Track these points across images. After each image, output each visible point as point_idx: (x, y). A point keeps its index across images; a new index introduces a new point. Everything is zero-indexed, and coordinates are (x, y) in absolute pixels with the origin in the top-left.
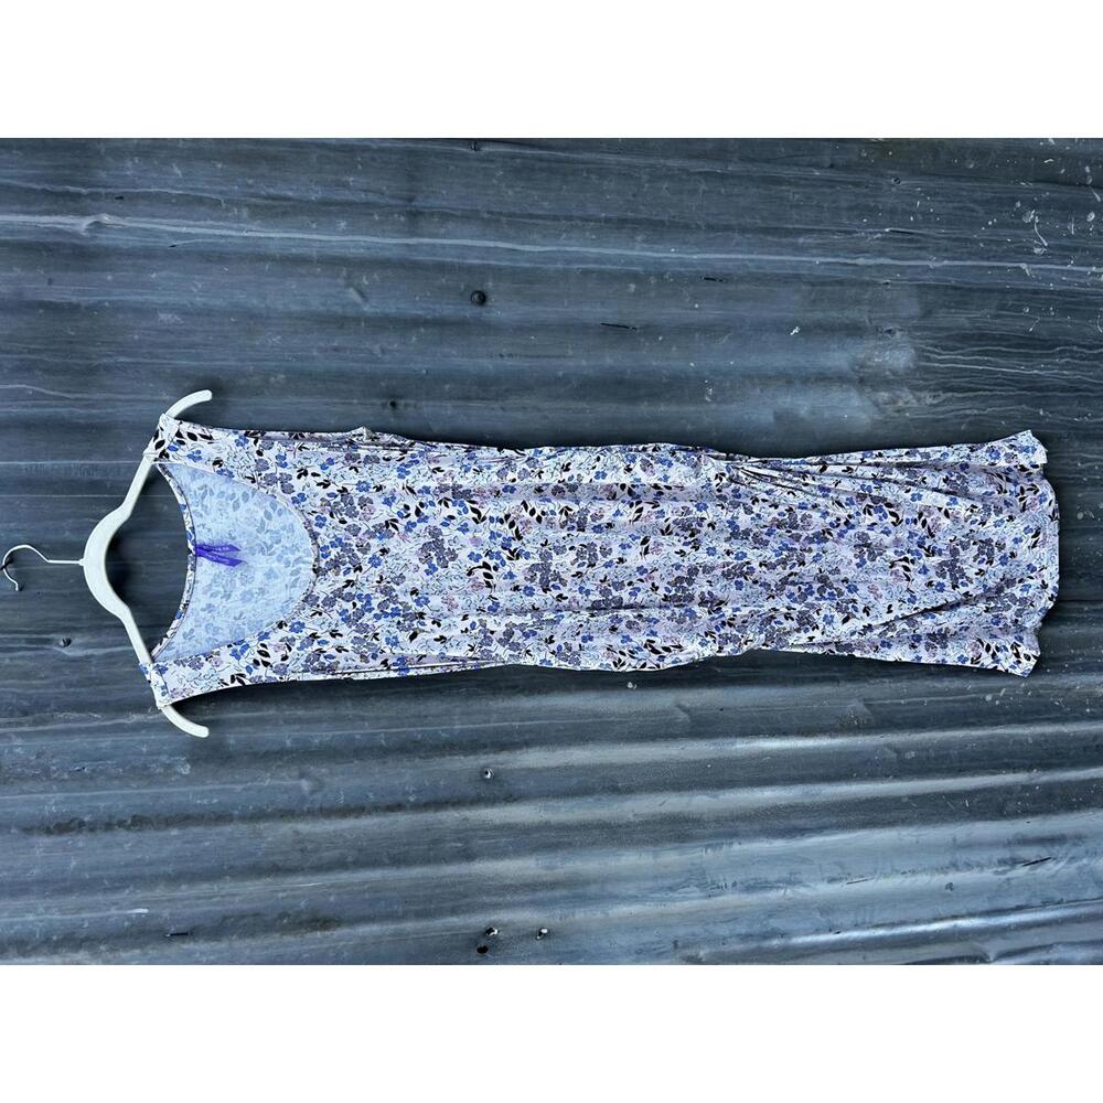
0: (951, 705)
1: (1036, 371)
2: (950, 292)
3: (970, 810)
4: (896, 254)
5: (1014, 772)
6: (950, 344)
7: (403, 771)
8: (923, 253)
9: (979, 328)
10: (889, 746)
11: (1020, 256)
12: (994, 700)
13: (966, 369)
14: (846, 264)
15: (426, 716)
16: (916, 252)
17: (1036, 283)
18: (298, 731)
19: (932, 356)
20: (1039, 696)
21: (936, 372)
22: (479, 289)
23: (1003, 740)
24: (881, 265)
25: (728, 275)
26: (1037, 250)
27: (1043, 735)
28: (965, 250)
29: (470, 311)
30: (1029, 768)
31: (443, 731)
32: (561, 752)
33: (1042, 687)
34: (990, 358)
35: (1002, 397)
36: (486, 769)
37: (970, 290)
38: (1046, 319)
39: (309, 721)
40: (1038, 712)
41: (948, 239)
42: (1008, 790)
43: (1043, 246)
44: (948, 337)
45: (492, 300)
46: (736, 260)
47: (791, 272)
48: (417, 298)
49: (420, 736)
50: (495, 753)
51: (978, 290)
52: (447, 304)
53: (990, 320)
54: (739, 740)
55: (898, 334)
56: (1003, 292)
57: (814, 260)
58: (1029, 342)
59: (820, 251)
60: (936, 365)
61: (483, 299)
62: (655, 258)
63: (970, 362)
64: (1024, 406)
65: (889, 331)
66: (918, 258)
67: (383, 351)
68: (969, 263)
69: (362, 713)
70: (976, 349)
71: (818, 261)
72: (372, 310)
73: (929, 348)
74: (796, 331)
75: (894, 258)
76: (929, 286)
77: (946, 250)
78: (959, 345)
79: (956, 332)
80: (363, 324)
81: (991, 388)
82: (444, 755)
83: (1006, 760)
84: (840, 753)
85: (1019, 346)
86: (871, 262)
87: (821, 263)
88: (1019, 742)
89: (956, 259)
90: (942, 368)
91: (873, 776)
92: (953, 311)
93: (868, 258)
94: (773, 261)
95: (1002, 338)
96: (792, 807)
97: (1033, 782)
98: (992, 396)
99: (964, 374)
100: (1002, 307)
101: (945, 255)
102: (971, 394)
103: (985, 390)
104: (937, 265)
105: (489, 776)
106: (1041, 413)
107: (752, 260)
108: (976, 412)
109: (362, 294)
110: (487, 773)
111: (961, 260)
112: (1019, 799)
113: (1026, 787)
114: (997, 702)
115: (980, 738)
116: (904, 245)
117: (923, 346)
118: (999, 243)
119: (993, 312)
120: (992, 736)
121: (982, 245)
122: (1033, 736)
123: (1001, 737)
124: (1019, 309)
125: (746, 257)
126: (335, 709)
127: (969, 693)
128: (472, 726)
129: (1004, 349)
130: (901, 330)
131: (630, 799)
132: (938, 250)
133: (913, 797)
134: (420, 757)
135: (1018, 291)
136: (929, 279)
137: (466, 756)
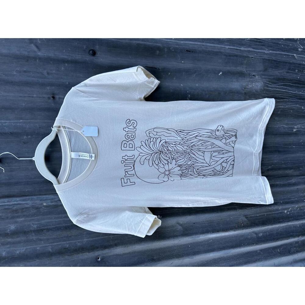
0: (274, 215)
1: (301, 93)
2: (273, 62)
3: (280, 253)
4: (255, 47)
5: (294, 238)
6: (274, 81)
7: (60, 261)
8: (263, 47)
9: (282, 76)
10: (254, 232)
11: (294, 51)
12: (287, 212)
13: (280, 91)
14: (237, 49)
15: (71, 236)
16: (261, 47)
17: (299, 61)
18: (9, 248)
19: (269, 85)
20: (301, 210)
21: (270, 91)
22: (93, 48)
23: (290, 227)
24: (249, 50)
25: (194, 50)
26: (300, 50)
27: (302, 223)
28: (277, 47)
29: (88, 58)
30: (298, 236)
31: (78, 242)
32: (131, 247)
33: (302, 207)
34: (287, 87)
35: (291, 102)
36: (98, 257)
37: (279, 62)
38: (302, 75)
39: (14, 243)
40: (301, 216)
41: (272, 43)
42: (291, 244)
43: (301, 48)
44: (274, 79)
45: (98, 54)
46: (198, 45)
47: (218, 51)
48: (64, 51)
49: (68, 246)
50: (102, 250)
51: (282, 62)
52: (78, 54)
53: (285, 74)
54: (201, 235)
55: (257, 77)
56: (290, 63)
57: (226, 47)
58: (299, 82)
59: (228, 44)
60: (270, 89)
61: (94, 53)
62: (166, 41)
63: (281, 88)
64: (298, 105)
65: (254, 75)
66: (261, 49)
67: (48, 73)
68: (278, 52)
69: (40, 238)
70: (282, 84)
71: (227, 47)
72: (42, 54)
73: (268, 82)
74: (221, 73)
75: (253, 48)
76: (266, 59)
77: (271, 47)
78: (277, 82)
79: (276, 77)
80: (38, 60)
81: (288, 98)
82: (79, 254)
83: (291, 234)
84: (236, 236)
85: (295, 83)
86: (246, 49)
87: (229, 48)
88: (295, 226)
89: (274, 50)
90: (272, 90)
91: (249, 244)
92: (274, 69)
93: (245, 48)
94: (211, 46)
95: (290, 80)
96: (220, 258)
97: (299, 240)
98: (288, 101)
99: (280, 92)
100: (289, 69)
101: (270, 48)
102: (282, 100)
103: (286, 99)
104: (268, 52)
105: (99, 259)
106: (303, 108)
107: (203, 45)
108: (283, 107)
109: (37, 47)
110: (99, 258)
111: (276, 51)
112: (295, 247)
113: (297, 242)
114: (288, 213)
115: (283, 226)
116: (257, 43)
117: (265, 81)
118: (288, 46)
119: (286, 71)
120: (287, 226)
121: (283, 46)
122: (299, 224)
123: (290, 226)
124: (294, 70)
125: (201, 44)
126: (27, 237)
127: (279, 210)
128: (92, 239)
129: (291, 84)
130: (258, 75)
131: (159, 263)
132: (269, 46)
133: (261, 250)
134: (68, 255)
135: (294, 63)
136: (266, 57)
137: (89, 252)
